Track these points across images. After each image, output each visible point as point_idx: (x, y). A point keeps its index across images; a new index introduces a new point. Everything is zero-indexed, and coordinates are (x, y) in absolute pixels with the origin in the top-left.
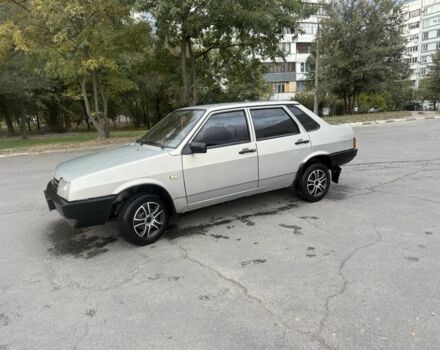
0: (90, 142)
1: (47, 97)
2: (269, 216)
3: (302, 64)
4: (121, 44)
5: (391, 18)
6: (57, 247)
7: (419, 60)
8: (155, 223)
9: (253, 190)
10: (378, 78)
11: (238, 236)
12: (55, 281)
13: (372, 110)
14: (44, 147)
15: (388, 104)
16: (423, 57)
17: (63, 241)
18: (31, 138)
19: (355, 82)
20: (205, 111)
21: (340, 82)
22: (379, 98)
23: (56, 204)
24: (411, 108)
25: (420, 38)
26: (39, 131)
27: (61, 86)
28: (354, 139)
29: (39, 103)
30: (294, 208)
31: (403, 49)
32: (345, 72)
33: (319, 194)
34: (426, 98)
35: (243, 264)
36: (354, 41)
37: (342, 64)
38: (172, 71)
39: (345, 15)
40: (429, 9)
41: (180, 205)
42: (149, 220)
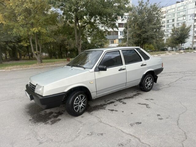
0: (34, 65)
1: (12, 45)
2: (131, 99)
3: (121, 32)
4: (48, 22)
5: (157, 14)
6: (33, 118)
7: (165, 31)
8: (83, 105)
9: (124, 87)
10: (152, 38)
11: (122, 110)
12: (39, 138)
13: (149, 51)
14: (12, 67)
15: (155, 48)
16: (167, 30)
17: (36, 115)
18: (4, 63)
19: (143, 39)
20: (103, 51)
21: (137, 39)
22: (151, 46)
23: (34, 97)
24: (164, 50)
25: (166, 22)
26: (6, 60)
27: (19, 40)
28: (162, 63)
29: (8, 48)
30: (140, 95)
31: (161, 26)
32: (139, 36)
33: (150, 88)
34: (169, 46)
35: (132, 125)
36: (143, 23)
37: (138, 32)
38: (70, 34)
39: (139, 12)
40: (169, 11)
41: (94, 95)
42: (80, 104)
